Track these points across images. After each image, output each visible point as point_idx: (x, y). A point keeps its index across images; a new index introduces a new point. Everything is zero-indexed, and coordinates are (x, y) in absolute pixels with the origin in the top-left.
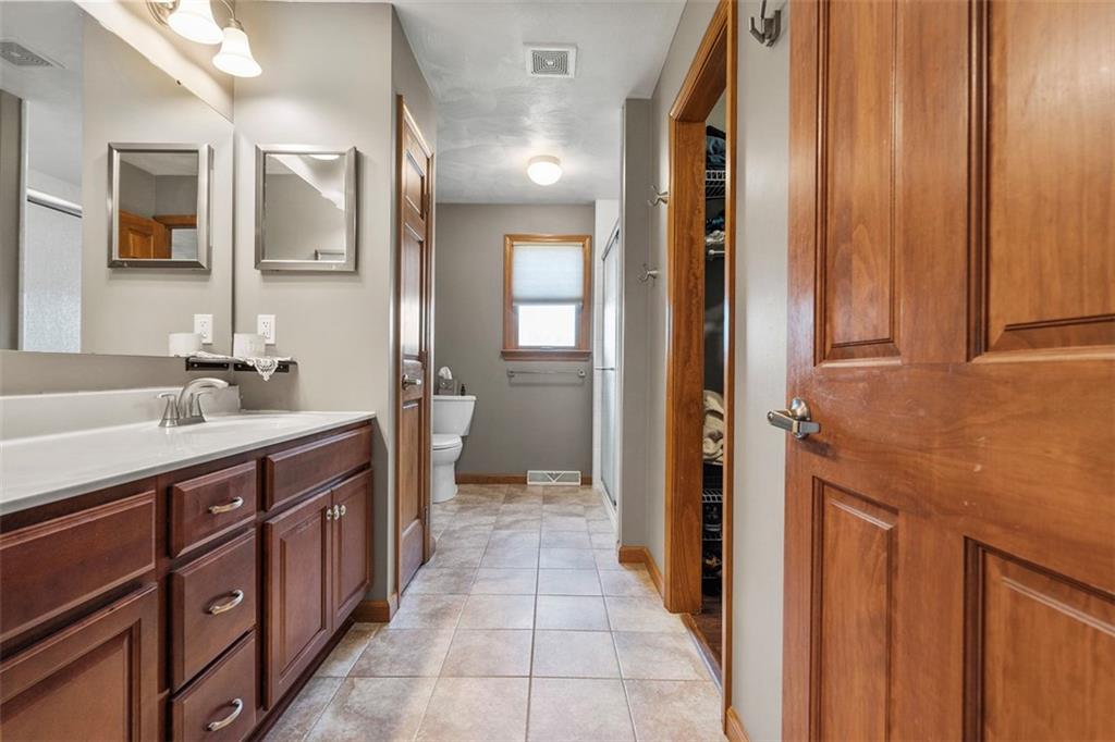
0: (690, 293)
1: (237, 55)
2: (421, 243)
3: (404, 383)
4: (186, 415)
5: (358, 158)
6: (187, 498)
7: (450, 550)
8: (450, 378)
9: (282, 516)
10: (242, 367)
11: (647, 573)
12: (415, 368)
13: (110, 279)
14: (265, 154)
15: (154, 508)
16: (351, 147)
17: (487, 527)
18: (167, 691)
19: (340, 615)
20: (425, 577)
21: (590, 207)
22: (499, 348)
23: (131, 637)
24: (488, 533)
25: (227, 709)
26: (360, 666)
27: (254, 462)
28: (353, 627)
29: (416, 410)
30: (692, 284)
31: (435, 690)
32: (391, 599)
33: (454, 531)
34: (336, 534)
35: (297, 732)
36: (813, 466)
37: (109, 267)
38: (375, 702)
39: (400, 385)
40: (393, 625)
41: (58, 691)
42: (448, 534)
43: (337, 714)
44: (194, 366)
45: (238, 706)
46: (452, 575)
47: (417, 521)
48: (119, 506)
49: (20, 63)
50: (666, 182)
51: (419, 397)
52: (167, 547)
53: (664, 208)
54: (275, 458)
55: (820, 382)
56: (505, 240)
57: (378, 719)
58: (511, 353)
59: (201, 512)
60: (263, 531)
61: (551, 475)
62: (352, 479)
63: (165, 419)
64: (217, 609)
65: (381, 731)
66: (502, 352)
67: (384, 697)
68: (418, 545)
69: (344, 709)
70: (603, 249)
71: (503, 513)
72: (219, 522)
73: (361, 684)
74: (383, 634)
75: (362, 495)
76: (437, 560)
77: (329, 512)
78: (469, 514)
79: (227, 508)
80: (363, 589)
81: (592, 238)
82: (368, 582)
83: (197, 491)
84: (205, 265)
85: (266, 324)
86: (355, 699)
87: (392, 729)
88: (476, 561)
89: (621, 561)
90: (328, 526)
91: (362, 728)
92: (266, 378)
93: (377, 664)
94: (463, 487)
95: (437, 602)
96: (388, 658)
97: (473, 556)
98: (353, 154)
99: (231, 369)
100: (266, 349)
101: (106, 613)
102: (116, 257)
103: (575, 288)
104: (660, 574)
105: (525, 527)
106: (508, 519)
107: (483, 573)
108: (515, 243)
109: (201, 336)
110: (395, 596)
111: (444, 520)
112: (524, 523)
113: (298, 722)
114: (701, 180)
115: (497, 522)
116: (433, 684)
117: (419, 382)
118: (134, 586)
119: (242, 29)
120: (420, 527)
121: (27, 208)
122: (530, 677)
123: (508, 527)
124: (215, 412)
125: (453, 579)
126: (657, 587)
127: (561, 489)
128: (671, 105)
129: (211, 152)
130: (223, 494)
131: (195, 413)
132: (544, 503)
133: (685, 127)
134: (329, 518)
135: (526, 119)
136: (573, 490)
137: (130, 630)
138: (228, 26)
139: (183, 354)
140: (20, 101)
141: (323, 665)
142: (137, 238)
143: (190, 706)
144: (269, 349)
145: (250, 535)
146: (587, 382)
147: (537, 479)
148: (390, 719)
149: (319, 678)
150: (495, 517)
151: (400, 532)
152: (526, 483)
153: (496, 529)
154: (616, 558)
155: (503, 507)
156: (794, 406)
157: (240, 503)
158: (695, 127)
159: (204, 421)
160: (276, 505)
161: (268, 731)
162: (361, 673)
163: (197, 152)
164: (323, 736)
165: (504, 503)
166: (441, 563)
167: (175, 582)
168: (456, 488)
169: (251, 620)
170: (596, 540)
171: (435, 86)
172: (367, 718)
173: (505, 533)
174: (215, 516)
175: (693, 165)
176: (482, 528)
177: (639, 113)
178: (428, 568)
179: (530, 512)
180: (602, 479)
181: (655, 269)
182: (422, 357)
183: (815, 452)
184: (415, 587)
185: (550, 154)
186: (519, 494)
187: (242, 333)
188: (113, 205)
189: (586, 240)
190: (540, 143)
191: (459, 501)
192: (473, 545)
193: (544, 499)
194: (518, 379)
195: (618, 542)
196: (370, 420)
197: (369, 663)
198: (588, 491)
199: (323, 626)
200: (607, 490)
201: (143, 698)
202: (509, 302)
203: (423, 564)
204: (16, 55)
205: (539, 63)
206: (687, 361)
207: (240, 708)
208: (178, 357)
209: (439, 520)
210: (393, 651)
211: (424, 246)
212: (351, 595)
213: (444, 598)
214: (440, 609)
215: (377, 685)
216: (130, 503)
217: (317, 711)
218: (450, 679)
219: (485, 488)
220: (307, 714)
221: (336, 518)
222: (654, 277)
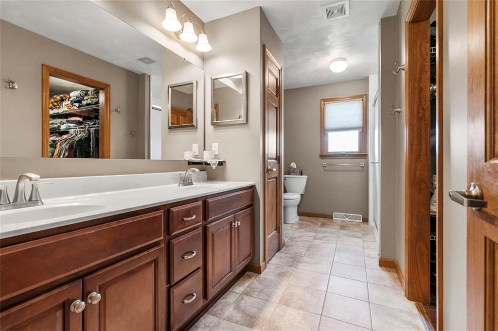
0: (420, 119)
1: (204, 44)
2: (276, 108)
3: (268, 170)
4: (186, 182)
5: (247, 75)
6: (174, 213)
7: (292, 246)
8: (296, 167)
9: (213, 224)
10: (206, 164)
11: (396, 275)
12: (274, 163)
13: (169, 133)
14: (214, 80)
15: (163, 216)
16: (244, 71)
17: (310, 238)
18: (169, 285)
19: (239, 268)
20: (279, 257)
21: (366, 80)
22: (318, 153)
23: (155, 262)
24: (311, 240)
25: (190, 296)
26: (247, 290)
27: (201, 202)
28: (246, 273)
29: (275, 182)
30: (421, 114)
31: (275, 309)
32: (262, 264)
33: (295, 238)
34: (236, 233)
35: (220, 312)
36: (485, 230)
37: (169, 129)
38: (249, 308)
39: (266, 171)
40: (262, 275)
41: (131, 277)
42: (292, 238)
43: (235, 308)
44: (191, 163)
45: (194, 296)
46: (291, 258)
47: (275, 231)
48: (150, 215)
49: (148, 63)
50: (404, 59)
51: (276, 176)
52: (168, 231)
53: (403, 72)
54: (210, 200)
55: (489, 173)
56: (321, 102)
57: (250, 316)
58: (324, 156)
59: (180, 219)
60: (205, 229)
61: (346, 215)
62: (243, 211)
63: (180, 183)
64: (186, 257)
65: (250, 321)
66: (320, 155)
67: (254, 307)
68: (276, 241)
69: (237, 308)
70: (373, 101)
71: (319, 232)
72: (187, 224)
73: (246, 298)
74: (257, 279)
75: (249, 218)
76: (285, 250)
77: (233, 224)
78: (303, 230)
79: (189, 219)
80: (249, 258)
81: (367, 96)
82: (252, 255)
83: (178, 211)
84: (195, 125)
85: (215, 147)
86: (242, 304)
87: (255, 321)
88: (302, 253)
89: (380, 265)
90: (233, 230)
91: (243, 317)
92: (214, 168)
93: (253, 291)
94: (301, 217)
95: (282, 269)
96: (258, 290)
97: (301, 251)
98: (245, 74)
99: (204, 165)
100: (215, 157)
101: (146, 253)
102: (170, 125)
103: (359, 122)
104: (403, 277)
105: (328, 240)
106: (321, 235)
107: (306, 259)
108: (326, 103)
109: (194, 152)
110: (264, 263)
111: (290, 232)
112: (329, 238)
113: (220, 308)
114: (427, 54)
115: (315, 236)
116: (275, 306)
117: (274, 170)
118: (157, 244)
119: (205, 33)
120: (277, 234)
121: (152, 110)
122: (321, 315)
123: (320, 239)
124: (197, 181)
125: (291, 260)
126: (401, 284)
127: (351, 223)
128: (407, 16)
129: (197, 82)
130: (188, 213)
131: (190, 181)
132: (340, 229)
133: (415, 25)
134: (233, 226)
135: (326, 42)
136: (358, 224)
137: (155, 260)
138: (200, 33)
139: (187, 159)
140: (150, 76)
141: (233, 287)
142: (183, 117)
143: (177, 292)
144: (216, 156)
145: (200, 230)
146: (365, 170)
147: (339, 217)
148: (255, 317)
149: (231, 291)
150: (315, 233)
151: (266, 236)
152: (332, 218)
153: (314, 239)
154: (378, 263)
155: (320, 229)
156: (471, 189)
157: (194, 217)
158: (423, 24)
159: (193, 184)
160: (209, 219)
161: (209, 308)
162: (246, 293)
163: (192, 83)
164: (228, 316)
165: (320, 227)
166: (287, 252)
167: (171, 244)
168: (298, 218)
169: (200, 263)
170: (367, 252)
171: (282, 37)
172: (246, 314)
173: (318, 242)
174: (185, 221)
175: (421, 46)
176: (308, 237)
177: (388, 25)
178: (280, 252)
179: (333, 233)
180: (374, 220)
181: (400, 107)
182: (278, 158)
183: (486, 220)
184: (274, 261)
185: (342, 57)
186: (328, 223)
187: (207, 150)
188: (169, 106)
189: (364, 97)
190: (336, 52)
191: (299, 224)
192: (302, 245)
193: (341, 227)
194: (328, 168)
195: (379, 255)
196: (252, 186)
197: (250, 290)
198: (366, 226)
199: (231, 271)
200: (376, 226)
201: (159, 286)
202: (323, 131)
203: (278, 251)
204: (147, 61)
205: (330, 13)
206: (418, 158)
207: (195, 297)
208: (185, 160)
209: (288, 231)
210: (260, 287)
211: (278, 109)
212: (244, 260)
213: (285, 268)
214: (284, 272)
215: (252, 301)
216: (154, 214)
217: (228, 305)
218: (283, 306)
219: (312, 219)
220: (224, 305)
221: (236, 227)
222: (399, 112)
